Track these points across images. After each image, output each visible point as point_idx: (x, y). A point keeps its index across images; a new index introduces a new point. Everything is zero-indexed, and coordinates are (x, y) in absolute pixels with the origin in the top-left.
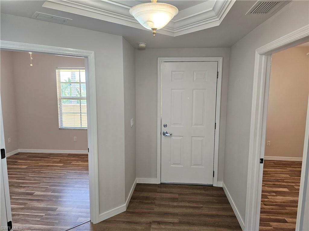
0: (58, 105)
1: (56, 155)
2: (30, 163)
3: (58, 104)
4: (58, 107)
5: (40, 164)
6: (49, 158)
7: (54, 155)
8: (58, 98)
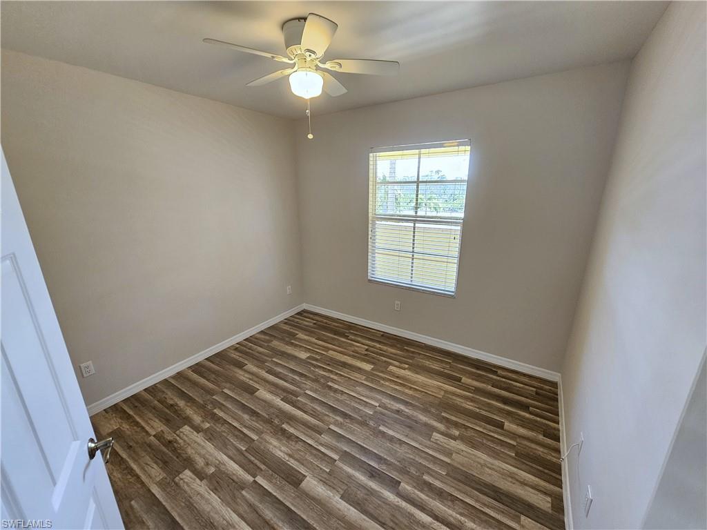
0: (370, 233)
1: (360, 330)
2: (316, 344)
3: (370, 229)
4: (370, 236)
5: (330, 352)
6: (347, 337)
7: (357, 331)
8: (370, 218)
